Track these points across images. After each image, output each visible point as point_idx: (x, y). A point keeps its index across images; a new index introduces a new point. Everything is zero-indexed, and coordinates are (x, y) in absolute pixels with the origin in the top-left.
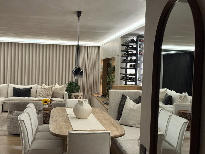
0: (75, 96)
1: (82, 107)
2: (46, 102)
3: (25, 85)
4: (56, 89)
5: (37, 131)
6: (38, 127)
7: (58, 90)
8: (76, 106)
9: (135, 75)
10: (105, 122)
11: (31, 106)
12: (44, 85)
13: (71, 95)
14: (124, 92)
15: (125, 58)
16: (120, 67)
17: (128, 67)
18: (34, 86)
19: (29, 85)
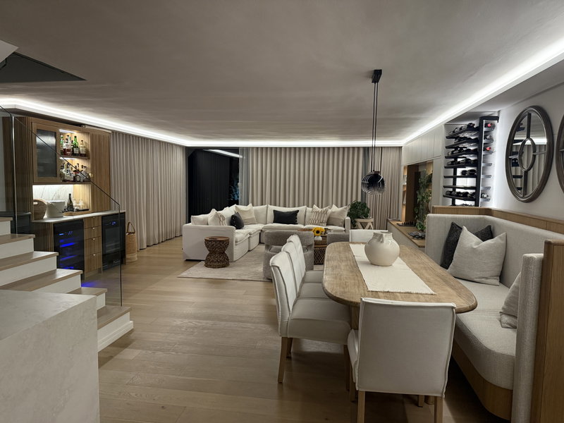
0: (361, 223)
1: (382, 245)
2: (318, 232)
3: (289, 207)
4: (334, 212)
5: (304, 281)
6: (305, 274)
7: (336, 214)
8: (370, 242)
9: (476, 188)
10: (426, 275)
11: (295, 239)
12: (315, 206)
13: (356, 222)
14: (456, 219)
15: (453, 160)
16: (442, 175)
17: (459, 173)
18: (302, 209)
19: (295, 207)
